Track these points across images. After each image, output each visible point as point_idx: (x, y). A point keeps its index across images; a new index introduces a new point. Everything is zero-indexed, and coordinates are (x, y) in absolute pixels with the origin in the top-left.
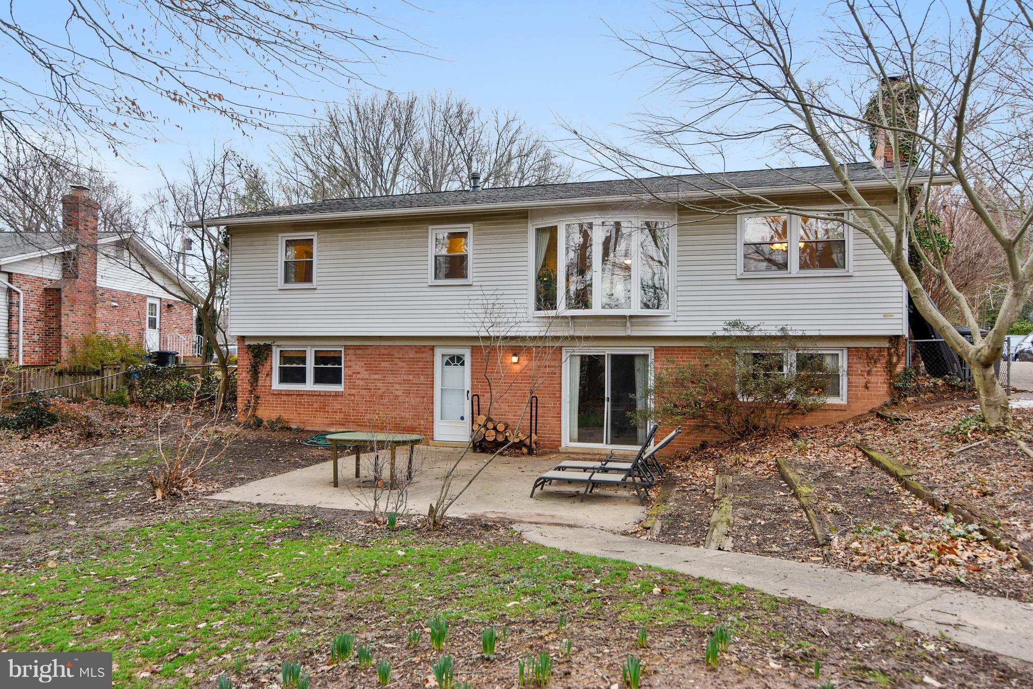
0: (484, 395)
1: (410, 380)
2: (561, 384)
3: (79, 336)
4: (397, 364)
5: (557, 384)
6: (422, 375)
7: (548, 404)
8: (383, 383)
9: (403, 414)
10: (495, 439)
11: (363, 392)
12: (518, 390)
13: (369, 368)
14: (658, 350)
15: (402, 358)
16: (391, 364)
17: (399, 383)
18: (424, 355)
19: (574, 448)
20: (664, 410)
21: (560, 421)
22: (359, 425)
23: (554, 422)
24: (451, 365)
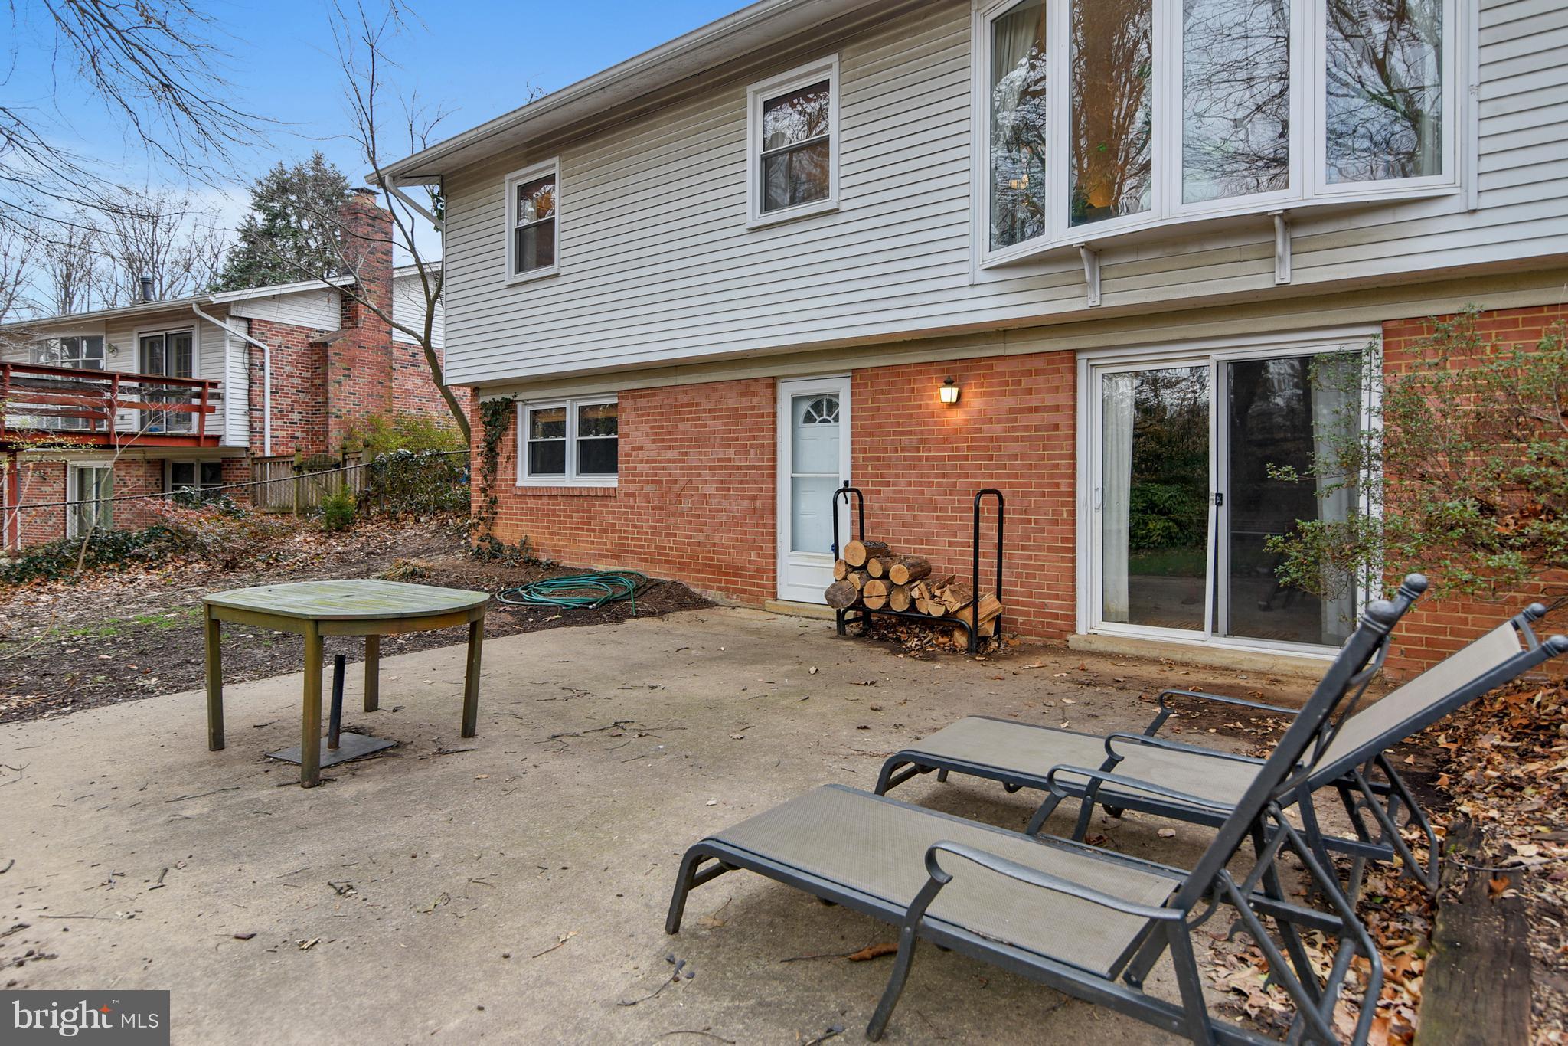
0: (879, 492)
1: (729, 460)
2: (1073, 456)
3: (359, 415)
4: (706, 425)
5: (1061, 457)
6: (752, 446)
7: (1037, 513)
8: (682, 468)
9: (717, 536)
10: (887, 605)
11: (649, 488)
12: (959, 476)
13: (660, 438)
14: (1398, 333)
15: (715, 410)
16: (695, 426)
17: (711, 468)
18: (755, 400)
19: (1111, 639)
20: (1428, 525)
21: (1073, 560)
22: (642, 560)
23: (1055, 563)
24: (814, 421)
